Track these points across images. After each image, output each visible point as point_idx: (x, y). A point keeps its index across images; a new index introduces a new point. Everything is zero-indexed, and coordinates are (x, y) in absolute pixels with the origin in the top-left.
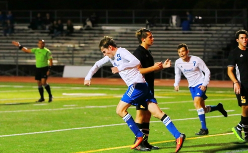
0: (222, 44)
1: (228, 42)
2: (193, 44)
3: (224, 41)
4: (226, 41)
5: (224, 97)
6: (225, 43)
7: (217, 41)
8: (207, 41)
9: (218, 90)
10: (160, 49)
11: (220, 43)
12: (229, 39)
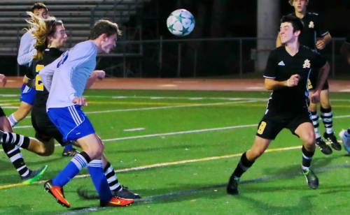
0: (122, 16)
1: (131, 12)
2: (71, 16)
3: (125, 10)
4: (129, 10)
5: (126, 107)
6: (125, 13)
7: (112, 10)
8: (96, 9)
9: (116, 95)
10: (14, 25)
11: (118, 13)
12: (133, 7)
